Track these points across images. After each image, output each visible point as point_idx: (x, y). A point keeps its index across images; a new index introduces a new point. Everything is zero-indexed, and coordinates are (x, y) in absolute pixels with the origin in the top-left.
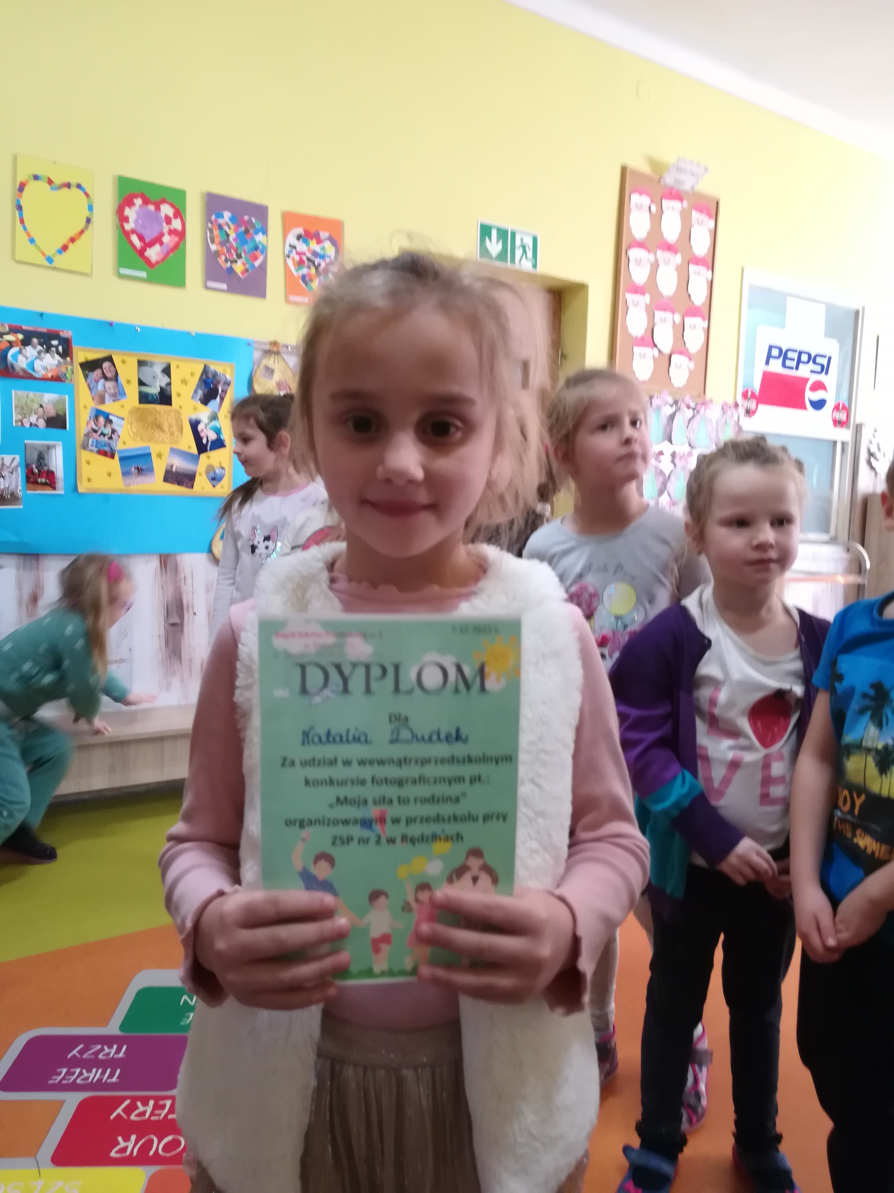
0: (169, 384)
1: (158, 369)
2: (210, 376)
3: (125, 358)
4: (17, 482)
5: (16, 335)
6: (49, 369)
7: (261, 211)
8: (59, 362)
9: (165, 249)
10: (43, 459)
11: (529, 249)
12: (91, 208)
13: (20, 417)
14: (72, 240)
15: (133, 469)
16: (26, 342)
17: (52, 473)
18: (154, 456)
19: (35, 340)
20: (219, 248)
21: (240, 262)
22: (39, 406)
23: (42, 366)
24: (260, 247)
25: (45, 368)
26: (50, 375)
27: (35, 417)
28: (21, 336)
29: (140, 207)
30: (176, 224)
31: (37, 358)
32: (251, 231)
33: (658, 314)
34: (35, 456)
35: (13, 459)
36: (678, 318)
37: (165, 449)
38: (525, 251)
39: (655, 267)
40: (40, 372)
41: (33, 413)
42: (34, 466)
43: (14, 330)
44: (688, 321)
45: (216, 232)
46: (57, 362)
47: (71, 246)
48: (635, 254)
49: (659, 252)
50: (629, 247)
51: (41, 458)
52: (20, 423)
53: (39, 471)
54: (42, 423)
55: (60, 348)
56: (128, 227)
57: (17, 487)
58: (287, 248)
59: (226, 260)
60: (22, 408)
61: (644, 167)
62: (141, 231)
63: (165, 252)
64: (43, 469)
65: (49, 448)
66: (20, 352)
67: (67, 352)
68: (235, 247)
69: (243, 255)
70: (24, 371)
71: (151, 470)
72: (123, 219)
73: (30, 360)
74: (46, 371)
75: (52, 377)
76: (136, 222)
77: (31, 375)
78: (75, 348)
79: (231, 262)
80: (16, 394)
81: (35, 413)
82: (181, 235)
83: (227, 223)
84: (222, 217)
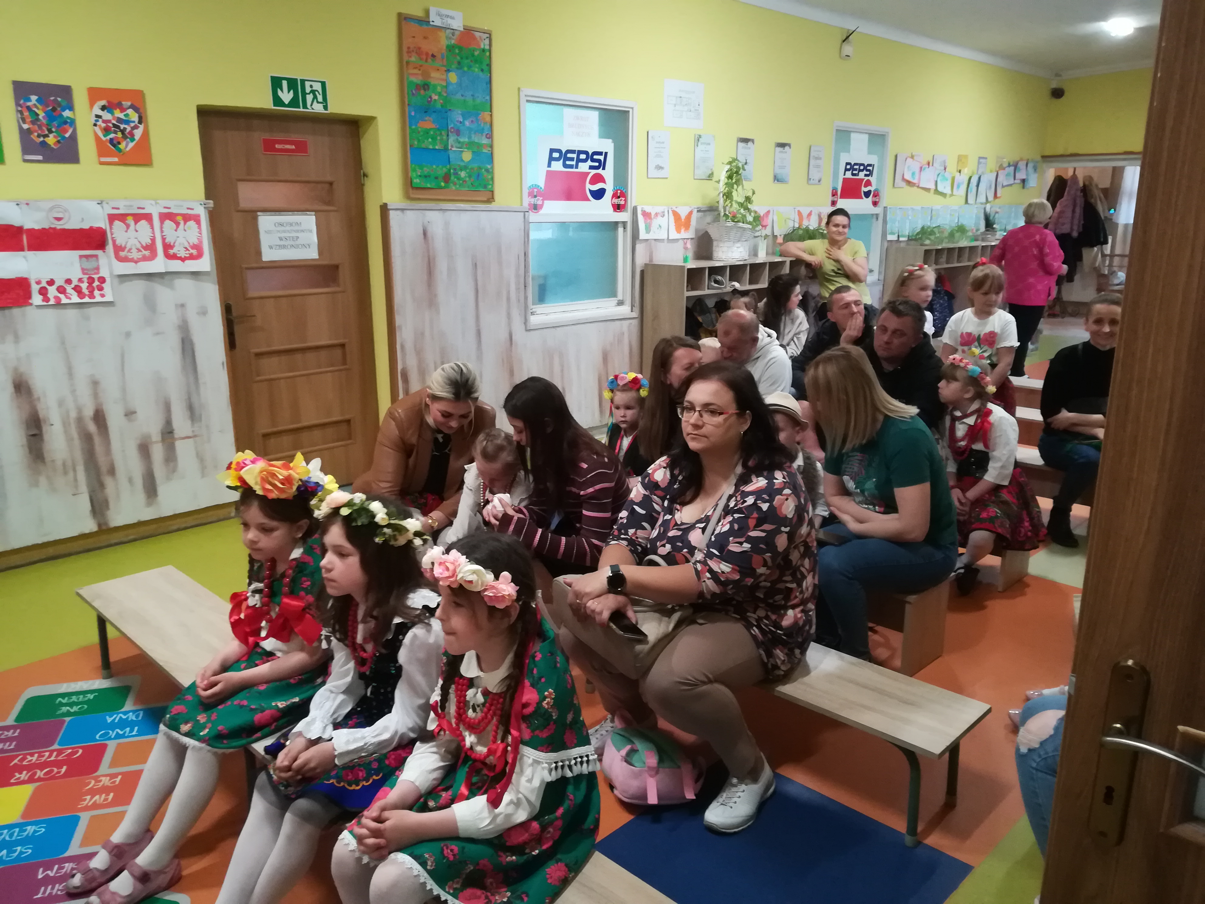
7: (66, 91)
11: (319, 94)
20: (32, 126)
21: (51, 136)
24: (69, 121)
32: (59, 109)
45: (26, 114)
58: (94, 118)
59: (39, 136)
61: (414, 13)
68: (45, 124)
69: (53, 130)
79: (44, 138)
83: (35, 105)
84: (30, 100)
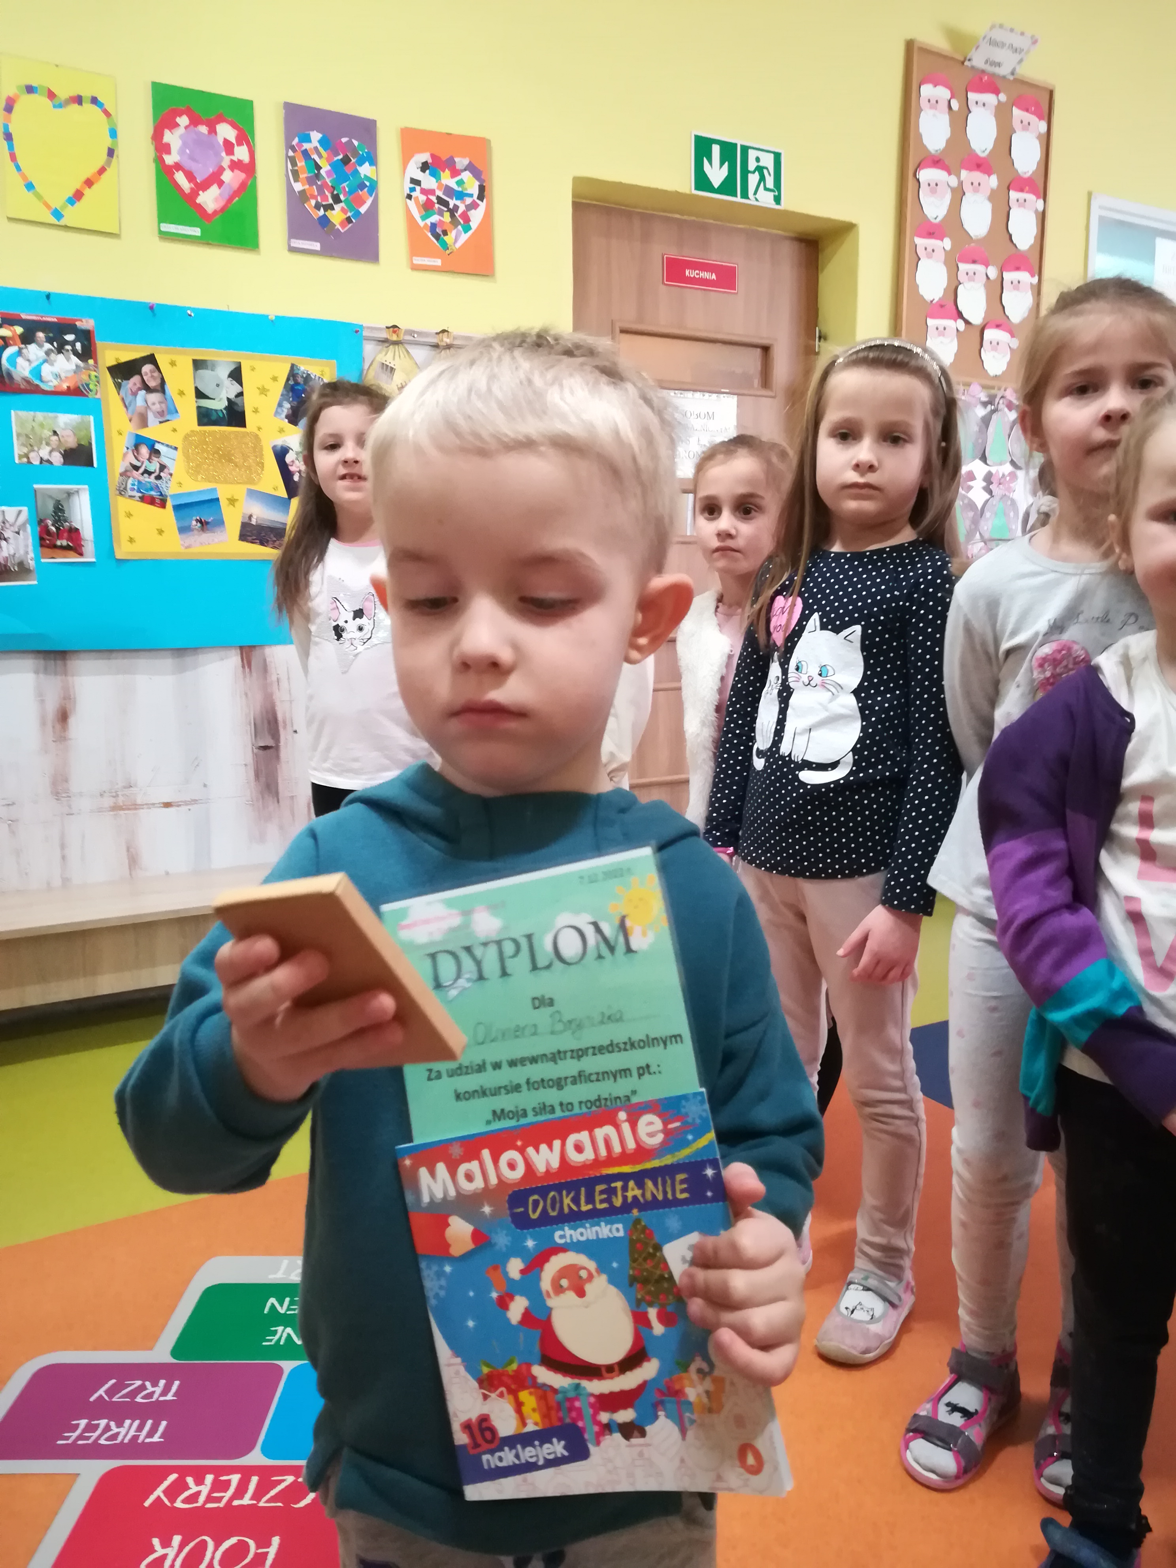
0: (241, 394)
1: (223, 372)
2: (300, 380)
3: (174, 357)
4: (26, 546)
5: (12, 328)
6: (63, 378)
7: (367, 130)
8: (77, 366)
9: (227, 191)
10: (62, 511)
11: (770, 174)
12: (113, 133)
13: (25, 450)
14: (89, 183)
15: (194, 523)
16: (27, 339)
17: (77, 530)
18: (223, 503)
19: (41, 335)
20: (307, 187)
21: (337, 207)
22: (51, 433)
23: (52, 373)
24: (368, 184)
25: (58, 376)
26: (65, 386)
27: (48, 449)
28: (19, 330)
29: (186, 128)
30: (241, 153)
31: (45, 361)
32: (353, 160)
33: (963, 267)
34: (50, 507)
35: (20, 512)
36: (993, 272)
37: (240, 491)
38: (762, 178)
39: (959, 194)
40: (51, 384)
41: (44, 442)
42: (50, 522)
43: (9, 320)
44: (1008, 276)
45: (301, 164)
46: (74, 367)
47: (87, 192)
48: (927, 175)
49: (964, 173)
50: (919, 166)
51: (59, 511)
52: (25, 460)
53: (57, 529)
54: (57, 459)
55: (78, 346)
56: (169, 160)
57: (27, 553)
58: (408, 185)
59: (318, 207)
60: (27, 436)
61: (938, 42)
62: (189, 165)
63: (226, 196)
64: (63, 527)
65: (69, 494)
66: (20, 353)
67: (87, 353)
68: (330, 184)
69: (342, 197)
70: (27, 381)
71: (220, 523)
72: (162, 149)
73: (34, 364)
74: (58, 380)
75: (69, 387)
76: (181, 152)
77: (37, 386)
78: (99, 344)
79: (325, 210)
80: (16, 415)
81: (48, 444)
82: (249, 169)
83: (316, 148)
84: (309, 140)
